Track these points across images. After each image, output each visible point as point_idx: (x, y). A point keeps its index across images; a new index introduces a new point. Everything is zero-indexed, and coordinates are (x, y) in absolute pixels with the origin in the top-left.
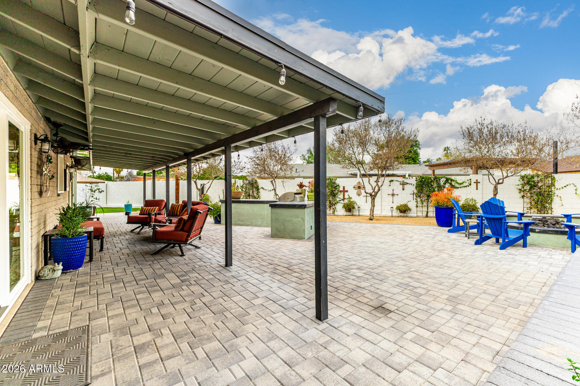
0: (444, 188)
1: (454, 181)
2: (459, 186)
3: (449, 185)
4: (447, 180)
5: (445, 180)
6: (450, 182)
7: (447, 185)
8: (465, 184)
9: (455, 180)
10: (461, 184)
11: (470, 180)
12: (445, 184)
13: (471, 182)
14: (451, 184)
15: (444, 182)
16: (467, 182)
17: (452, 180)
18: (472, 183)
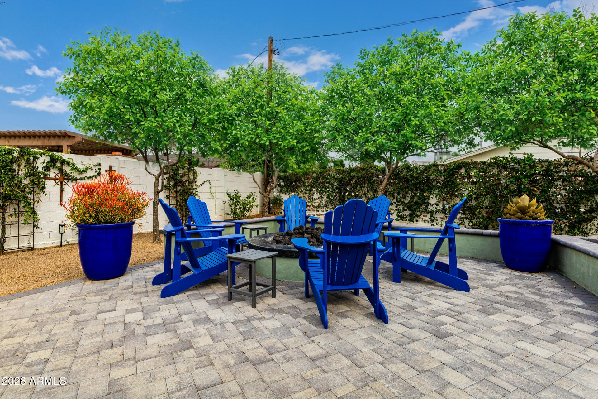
0: (46, 178)
1: (68, 163)
2: (78, 177)
3: (57, 172)
4: (53, 161)
5: (48, 159)
6: (58, 165)
7: (52, 173)
8: (89, 173)
9: (70, 161)
10: (82, 172)
11: (99, 165)
12: (47, 169)
13: (100, 169)
14: (61, 170)
15: (45, 165)
16: (94, 168)
17: (63, 162)
18: (103, 172)
